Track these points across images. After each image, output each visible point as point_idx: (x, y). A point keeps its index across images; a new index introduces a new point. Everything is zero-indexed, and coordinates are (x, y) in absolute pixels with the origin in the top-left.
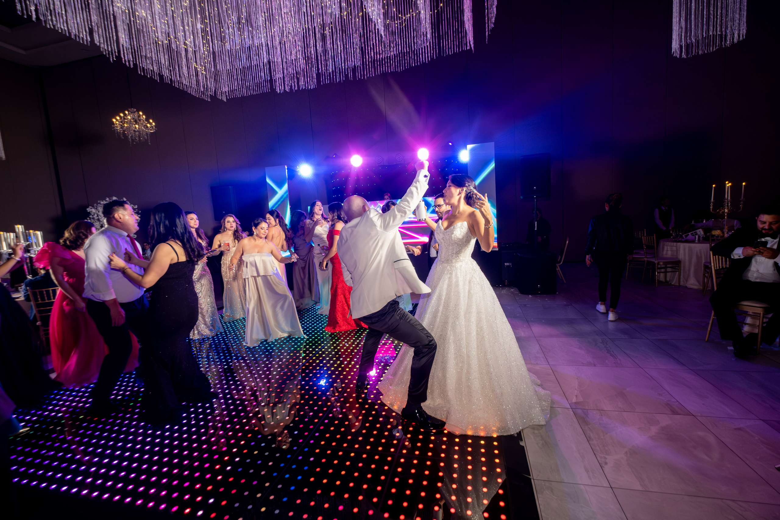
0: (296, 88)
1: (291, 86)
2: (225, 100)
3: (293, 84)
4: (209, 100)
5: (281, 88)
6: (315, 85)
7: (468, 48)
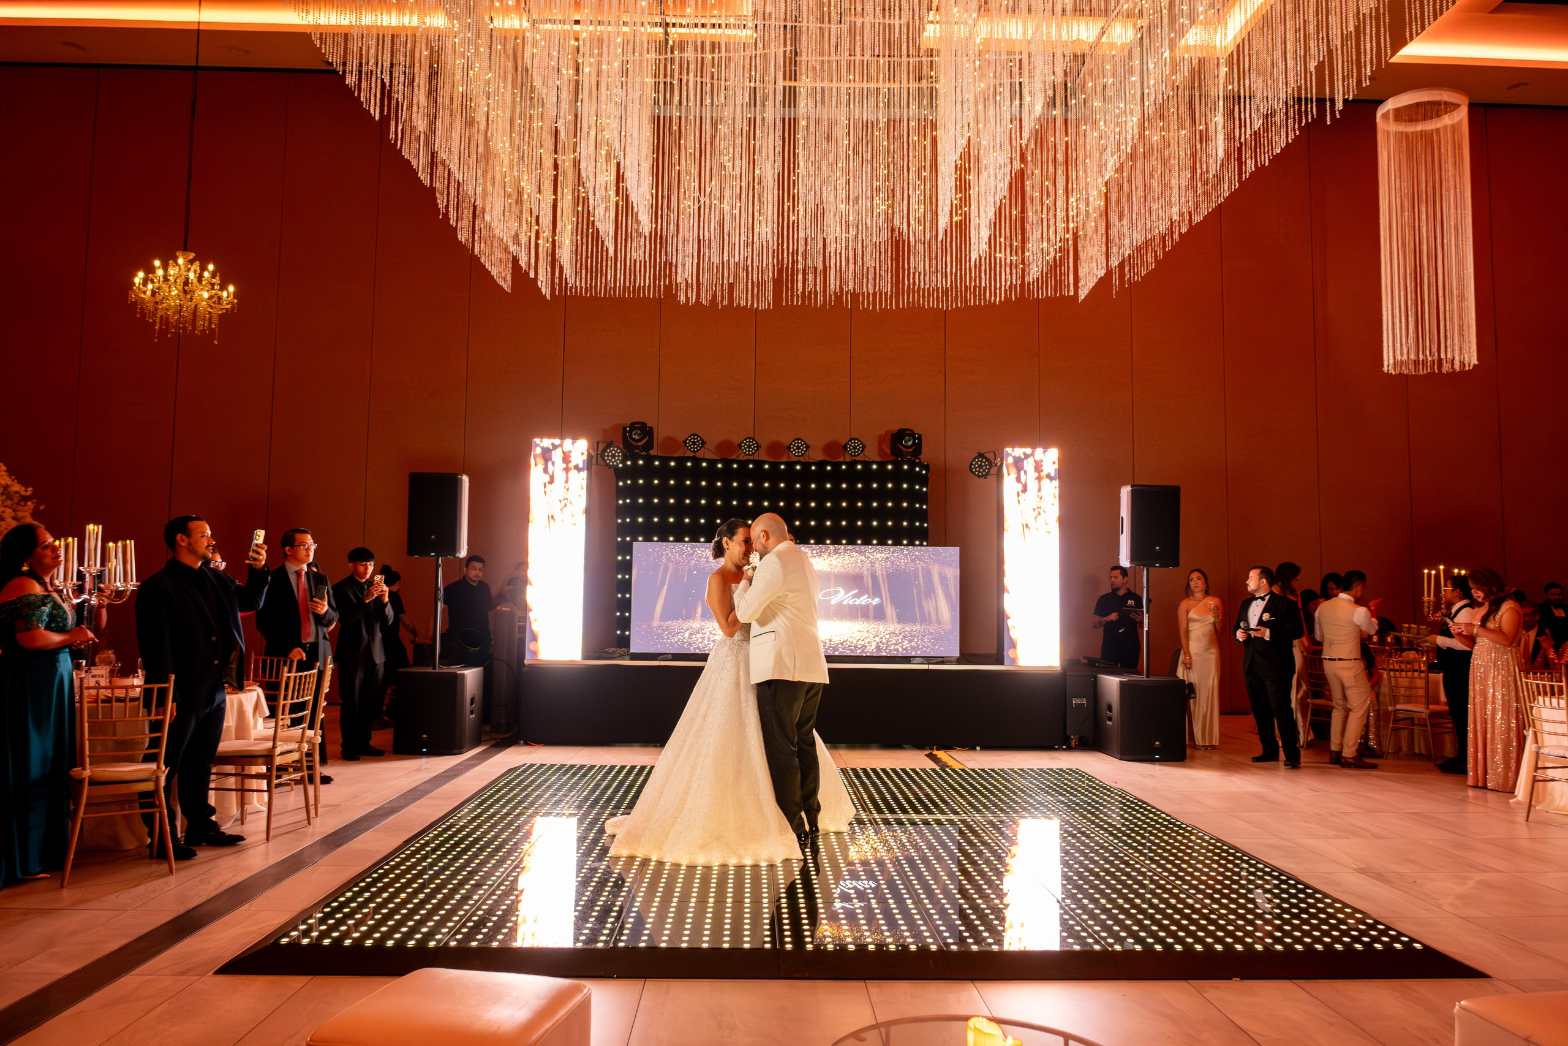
0: (725, 303)
1: (715, 296)
2: (548, 297)
3: (719, 294)
4: (509, 291)
5: (689, 295)
6: (769, 304)
7: (1072, 293)
